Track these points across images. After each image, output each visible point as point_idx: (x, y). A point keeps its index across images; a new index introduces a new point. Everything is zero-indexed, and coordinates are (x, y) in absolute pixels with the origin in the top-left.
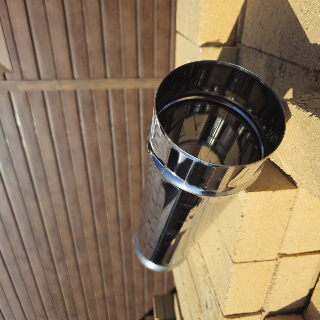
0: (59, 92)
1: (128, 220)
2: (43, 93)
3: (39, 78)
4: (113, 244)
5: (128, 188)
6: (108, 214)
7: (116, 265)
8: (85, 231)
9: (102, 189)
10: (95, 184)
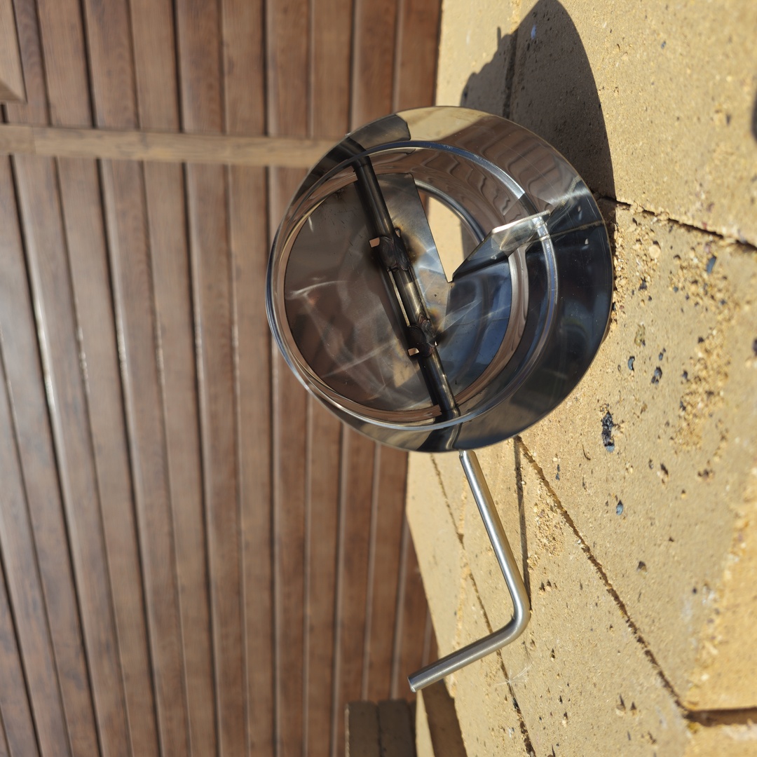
0: (141, 164)
1: (300, 546)
2: (98, 162)
3: (93, 123)
4: (253, 612)
5: (303, 449)
6: (244, 525)
7: (258, 678)
10: (215, 432)
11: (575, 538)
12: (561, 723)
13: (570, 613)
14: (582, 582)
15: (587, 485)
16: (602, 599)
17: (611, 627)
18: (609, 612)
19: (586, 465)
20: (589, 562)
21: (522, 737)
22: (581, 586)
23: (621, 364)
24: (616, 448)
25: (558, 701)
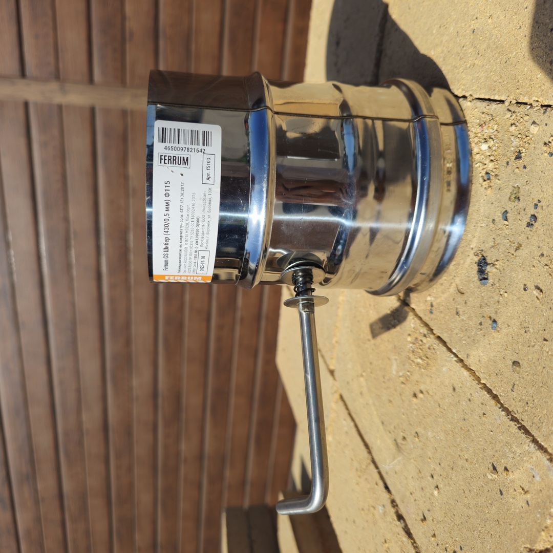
0: (60, 107)
1: (177, 398)
2: (26, 105)
3: (23, 74)
4: (140, 449)
5: (181, 326)
6: (135, 382)
7: (144, 498)
8: (84, 417)
9: (128, 325)
10: (114, 312)
11: (449, 354)
12: (432, 494)
13: (443, 411)
14: (455, 386)
15: (461, 313)
16: (476, 395)
17: (484, 414)
18: (482, 404)
19: (460, 299)
20: (463, 369)
21: (393, 510)
22: (454, 389)
23: (496, 218)
24: (491, 281)
25: (430, 478)
